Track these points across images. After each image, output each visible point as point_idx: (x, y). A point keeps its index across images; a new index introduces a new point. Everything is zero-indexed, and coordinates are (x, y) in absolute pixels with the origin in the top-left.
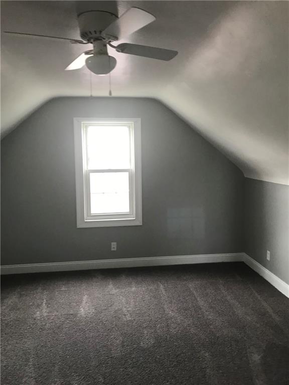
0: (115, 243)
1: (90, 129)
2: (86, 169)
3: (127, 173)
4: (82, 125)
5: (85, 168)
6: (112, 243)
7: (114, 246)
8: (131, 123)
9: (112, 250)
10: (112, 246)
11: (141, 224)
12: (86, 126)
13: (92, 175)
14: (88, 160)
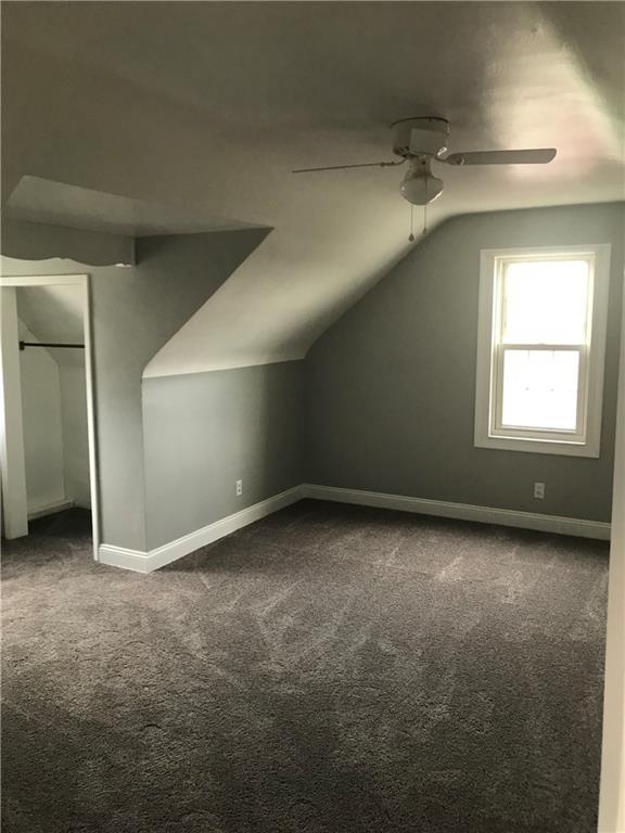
0: (542, 485)
1: (512, 268)
2: (498, 342)
3: (577, 353)
4: (496, 262)
5: (496, 341)
6: (537, 484)
7: (540, 489)
8: (590, 253)
9: (536, 495)
10: (536, 490)
11: (596, 455)
12: (504, 264)
13: (508, 354)
14: (503, 324)
